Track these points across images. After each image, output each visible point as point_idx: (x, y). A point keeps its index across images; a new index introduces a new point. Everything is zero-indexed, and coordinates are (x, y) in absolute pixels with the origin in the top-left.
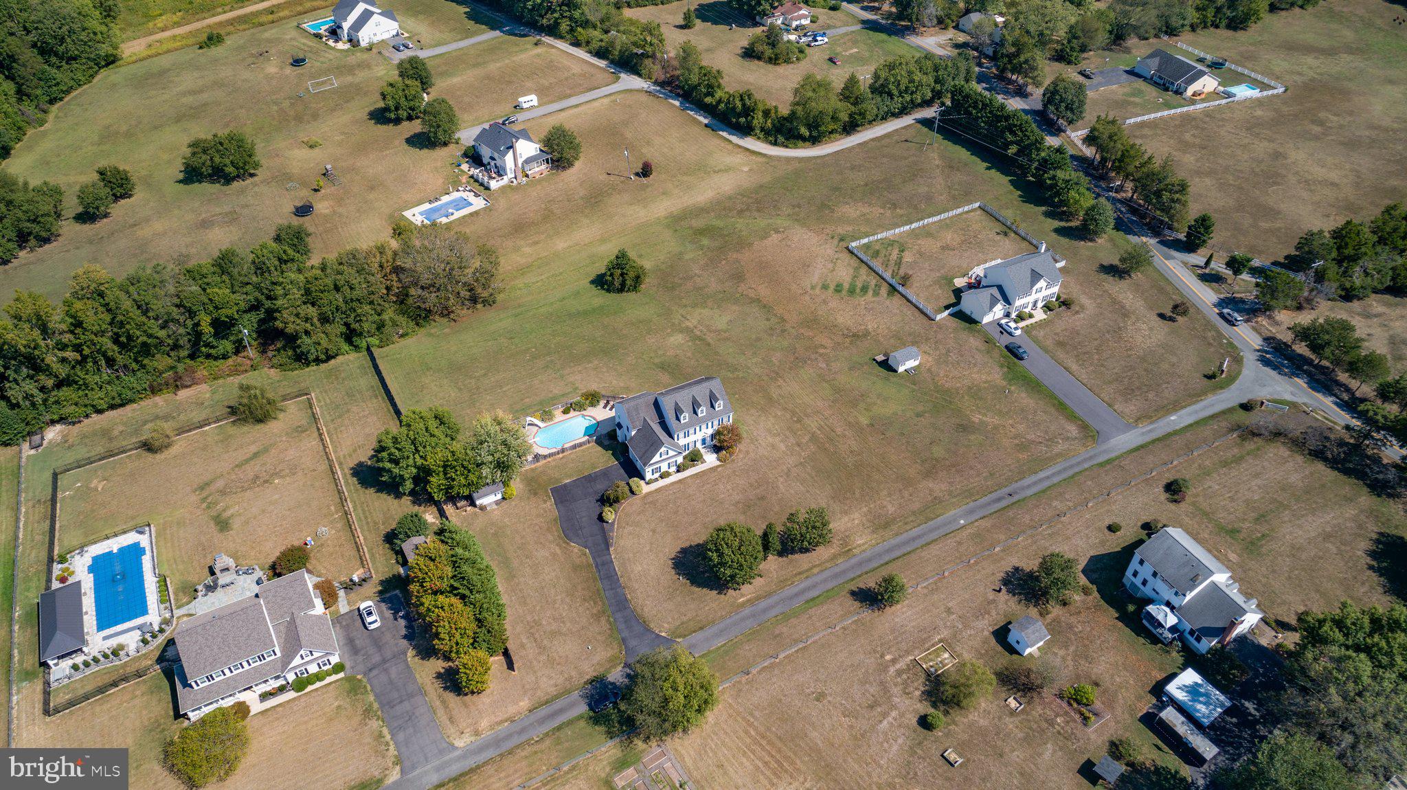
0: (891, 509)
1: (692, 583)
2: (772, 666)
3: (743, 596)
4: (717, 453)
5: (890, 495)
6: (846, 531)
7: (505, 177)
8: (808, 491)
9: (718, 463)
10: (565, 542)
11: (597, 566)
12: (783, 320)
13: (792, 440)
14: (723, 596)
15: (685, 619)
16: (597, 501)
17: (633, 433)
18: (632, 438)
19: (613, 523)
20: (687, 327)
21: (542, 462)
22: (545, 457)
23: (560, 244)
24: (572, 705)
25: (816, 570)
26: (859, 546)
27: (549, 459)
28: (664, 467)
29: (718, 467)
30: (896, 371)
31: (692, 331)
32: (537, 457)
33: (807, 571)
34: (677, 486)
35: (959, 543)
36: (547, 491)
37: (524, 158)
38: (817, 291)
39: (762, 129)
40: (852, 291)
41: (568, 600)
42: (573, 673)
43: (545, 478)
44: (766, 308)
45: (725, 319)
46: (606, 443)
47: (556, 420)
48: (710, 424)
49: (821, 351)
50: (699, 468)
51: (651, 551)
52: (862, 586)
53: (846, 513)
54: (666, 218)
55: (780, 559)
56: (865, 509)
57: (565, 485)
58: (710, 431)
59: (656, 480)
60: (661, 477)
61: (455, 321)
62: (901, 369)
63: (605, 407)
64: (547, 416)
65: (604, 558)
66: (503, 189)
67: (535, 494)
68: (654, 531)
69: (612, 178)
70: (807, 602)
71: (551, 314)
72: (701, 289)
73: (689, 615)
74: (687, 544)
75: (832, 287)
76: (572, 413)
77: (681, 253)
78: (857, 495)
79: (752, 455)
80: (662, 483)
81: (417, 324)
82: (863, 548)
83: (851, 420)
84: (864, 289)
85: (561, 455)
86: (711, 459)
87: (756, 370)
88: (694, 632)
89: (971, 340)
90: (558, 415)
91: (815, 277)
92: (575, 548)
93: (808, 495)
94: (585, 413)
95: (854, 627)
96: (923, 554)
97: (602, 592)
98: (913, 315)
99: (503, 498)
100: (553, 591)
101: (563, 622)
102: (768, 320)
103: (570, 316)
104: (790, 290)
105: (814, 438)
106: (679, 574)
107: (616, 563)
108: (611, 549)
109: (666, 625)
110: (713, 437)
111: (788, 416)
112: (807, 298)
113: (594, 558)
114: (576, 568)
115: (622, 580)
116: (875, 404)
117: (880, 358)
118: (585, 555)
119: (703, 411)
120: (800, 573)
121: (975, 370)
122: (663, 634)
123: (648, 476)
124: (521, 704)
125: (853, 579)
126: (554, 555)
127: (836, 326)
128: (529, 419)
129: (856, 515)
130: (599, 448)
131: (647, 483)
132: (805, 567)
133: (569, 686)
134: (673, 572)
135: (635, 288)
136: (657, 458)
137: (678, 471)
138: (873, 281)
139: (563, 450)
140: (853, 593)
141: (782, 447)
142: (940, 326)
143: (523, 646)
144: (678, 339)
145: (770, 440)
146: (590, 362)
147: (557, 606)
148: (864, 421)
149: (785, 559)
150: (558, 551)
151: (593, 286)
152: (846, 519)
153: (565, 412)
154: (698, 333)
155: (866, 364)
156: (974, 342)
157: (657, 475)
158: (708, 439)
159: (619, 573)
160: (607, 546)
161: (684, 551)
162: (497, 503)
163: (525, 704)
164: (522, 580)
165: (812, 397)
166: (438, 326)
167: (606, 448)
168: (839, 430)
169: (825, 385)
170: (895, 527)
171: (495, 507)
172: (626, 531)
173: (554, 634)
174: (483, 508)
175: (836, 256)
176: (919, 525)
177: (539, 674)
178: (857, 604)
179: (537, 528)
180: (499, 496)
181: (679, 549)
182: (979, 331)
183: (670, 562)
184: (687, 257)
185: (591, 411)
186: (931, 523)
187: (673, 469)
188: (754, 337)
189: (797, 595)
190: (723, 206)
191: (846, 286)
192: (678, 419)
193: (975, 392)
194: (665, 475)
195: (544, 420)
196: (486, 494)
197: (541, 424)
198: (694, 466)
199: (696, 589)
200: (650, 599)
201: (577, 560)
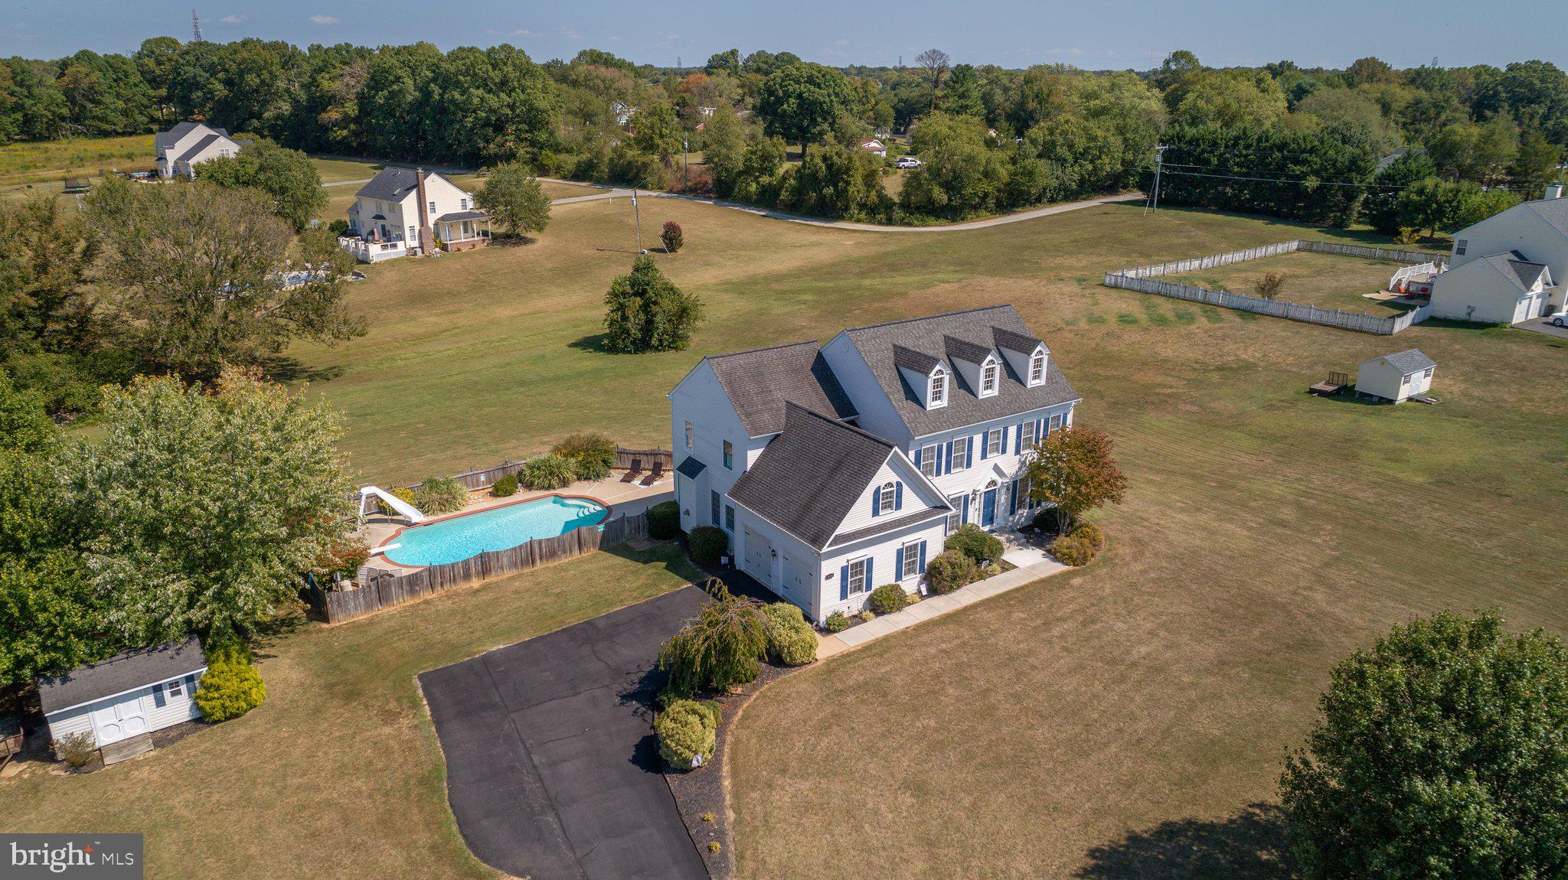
4: (1039, 545)
7: (400, 244)
9: (1061, 568)
13: (1250, 518)
16: (627, 697)
17: (753, 456)
18: (747, 478)
19: (715, 764)
21: (400, 605)
22: (413, 583)
27: (428, 595)
28: (882, 563)
30: (1393, 400)
32: (382, 587)
36: (406, 681)
37: (439, 214)
40: (1160, 321)
43: (404, 645)
46: (644, 545)
47: (464, 510)
48: (1013, 435)
49: (1165, 391)
50: (1001, 583)
57: (487, 661)
58: (1010, 464)
59: (858, 619)
60: (876, 607)
62: (1400, 397)
63: (627, 479)
64: (435, 496)
66: (393, 263)
68: (918, 788)
71: (476, 383)
75: (1112, 319)
80: (878, 628)
84: (1184, 318)
85: (476, 583)
86: (1029, 559)
89: (1514, 347)
91: (1067, 313)
94: (563, 492)
98: (1330, 334)
99: (201, 719)
103: (522, 383)
105: (1309, 511)
110: (1016, 488)
111: (1187, 481)
116: (1403, 450)
117: (1326, 388)
119: (992, 378)
123: (830, 601)
127: (1165, 361)
128: (366, 491)
130: (619, 559)
131: (827, 630)
135: (674, 342)
136: (859, 516)
137: (933, 592)
138: (1194, 309)
142: (1411, 339)
151: (579, 349)
153: (500, 490)
155: (1298, 398)
156: (1526, 349)
157: (858, 596)
158: (1003, 499)
160: (701, 868)
162: (162, 739)
165: (1215, 452)
167: (646, 558)
168: (1362, 495)
171: (145, 751)
172: (781, 795)
175: (1088, 294)
179: (331, 819)
180: (178, 709)
182: (1520, 335)
185: (579, 488)
187: (911, 584)
190: (824, 271)
191: (1141, 317)
192: (913, 396)
194: (882, 603)
195: (421, 507)
196: (110, 693)
197: (416, 516)
198: (981, 577)
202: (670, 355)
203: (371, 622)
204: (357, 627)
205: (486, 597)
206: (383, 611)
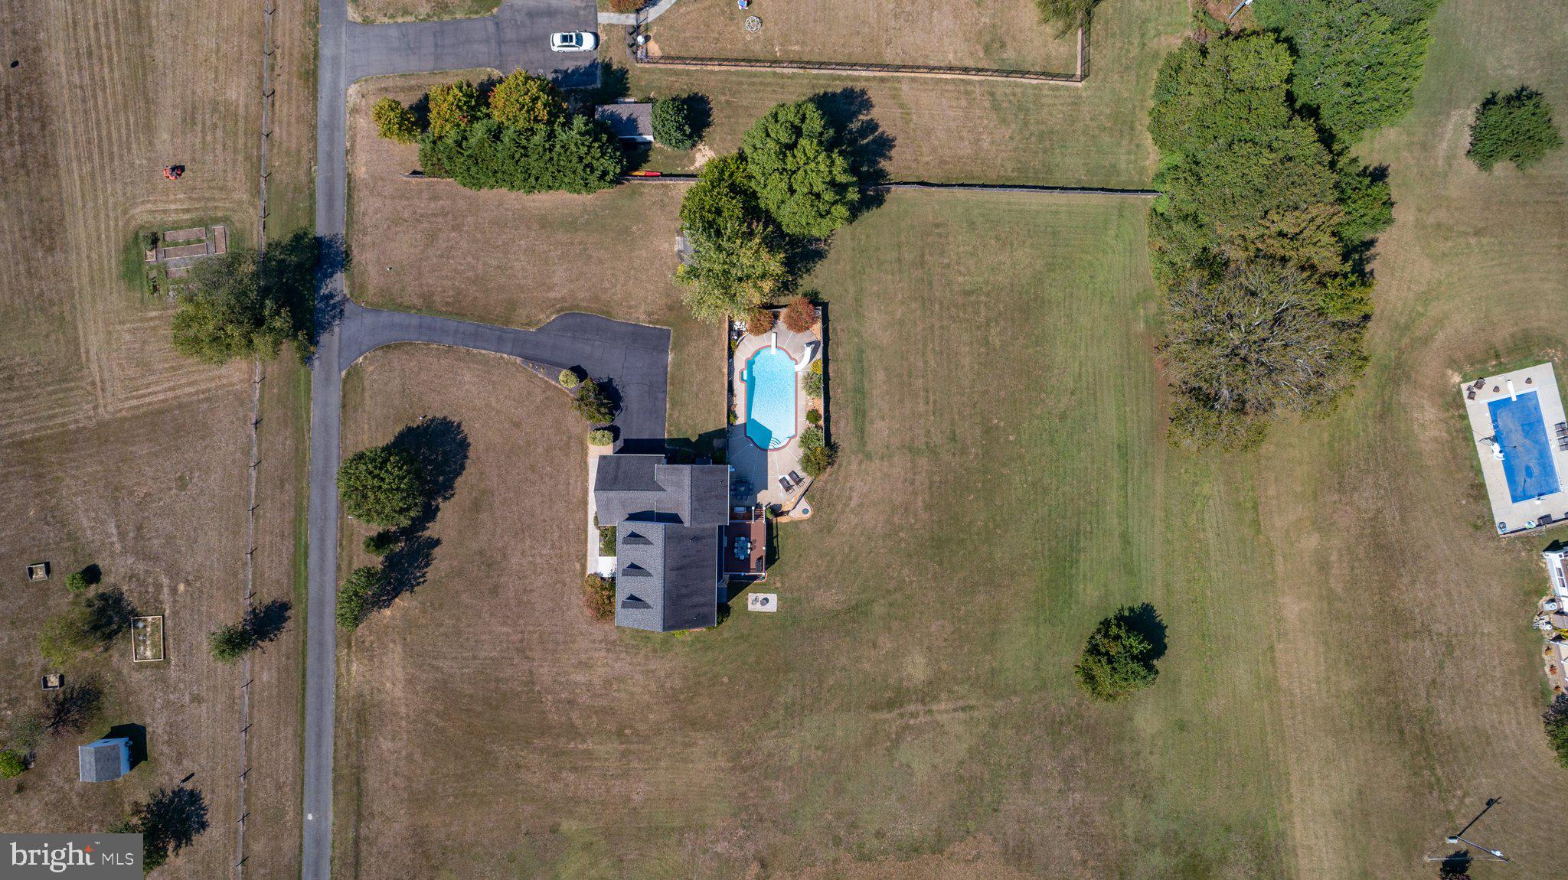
0: (386, 745)
1: (410, 430)
2: (247, 453)
5: (410, 760)
6: (382, 662)
8: (475, 658)
9: (589, 572)
10: (562, 309)
11: (501, 330)
12: (864, 858)
13: (584, 699)
15: (367, 395)
20: (936, 699)
21: (723, 338)
22: (733, 345)
23: (1294, 608)
24: (330, 220)
26: (349, 663)
29: (584, 567)
31: (921, 701)
32: (737, 333)
34: (578, 493)
35: (279, 787)
41: (470, 274)
42: (369, 238)
43: (692, 331)
44: (912, 851)
45: (921, 771)
47: (801, 394)
51: (488, 405)
52: (289, 625)
53: (411, 682)
56: (403, 710)
57: (664, 352)
61: (1159, 349)
63: (793, 474)
64: (816, 383)
65: (509, 344)
69: (1473, 802)
70: (307, 547)
71: (1094, 504)
72: (1026, 776)
73: (368, 401)
74: (471, 453)
76: (805, 423)
78: (432, 718)
82: (343, 665)
87: (769, 743)
88: (344, 396)
90: (808, 403)
92: (546, 317)
94: (798, 440)
95: (241, 576)
96: (290, 730)
100: (494, 263)
101: (442, 256)
102: (880, 835)
103: (1073, 533)
105: (572, 732)
106: (432, 421)
107: (493, 354)
108: (519, 360)
109: (371, 368)
113: (517, 332)
114: (512, 305)
115: (464, 349)
118: (528, 324)
122: (361, 359)
124: (363, 169)
125: (304, 619)
126: (550, 288)
129: (399, 692)
130: (710, 428)
133: (356, 227)
134: (439, 415)
140: (285, 607)
141: (580, 678)
143: (435, 198)
144: (916, 671)
145: (601, 671)
146: (928, 507)
147: (469, 259)
150: (552, 295)
151: (1139, 606)
152: (400, 675)
153: (810, 414)
154: (912, 708)
159: (475, 350)
160: (527, 358)
161: (464, 445)
163: (361, 172)
164: (533, 234)
166: (1156, 318)
170: (352, 727)
172: (538, 391)
173: (432, 238)
176: (335, 758)
177: (387, 202)
178: (268, 600)
179: (607, 285)
181: (470, 440)
183: (456, 419)
184: (1132, 803)
185: (796, 450)
186: (330, 776)
188: (851, 787)
189: (322, 540)
199: (398, 429)
200: (416, 369)
201: (522, 313)
206: (722, 334)
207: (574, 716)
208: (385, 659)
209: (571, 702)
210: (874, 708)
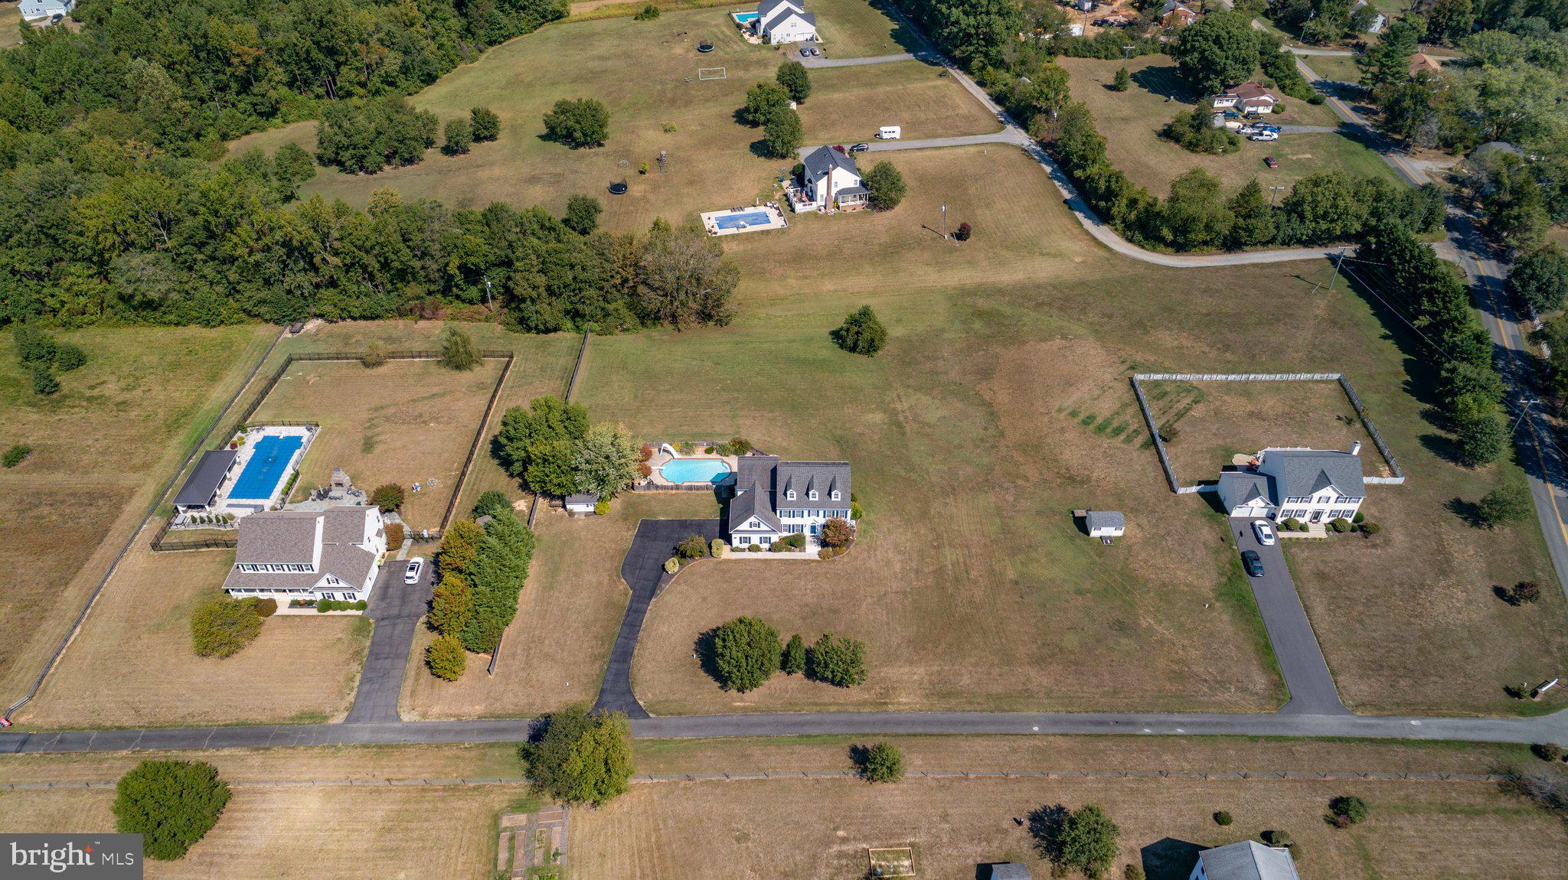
0: (966, 680)
1: (703, 666)
2: (719, 783)
3: (742, 700)
4: (823, 546)
5: (976, 665)
7: (814, 203)
8: (888, 624)
9: (817, 557)
10: (618, 576)
11: (629, 610)
12: (1002, 435)
13: (914, 565)
14: (723, 692)
15: (671, 697)
16: (671, 549)
17: (740, 493)
19: (673, 576)
20: (895, 409)
21: (653, 492)
22: (657, 487)
23: (828, 285)
24: (515, 730)
25: (833, 709)
26: (899, 703)
27: (660, 491)
28: (755, 539)
29: (813, 561)
30: (1088, 534)
31: (896, 415)
32: (650, 485)
33: (825, 704)
35: (1014, 751)
36: (636, 522)
37: (839, 188)
38: (1062, 416)
39: (1124, 221)
40: (1101, 429)
41: (581, 631)
42: (538, 702)
43: (644, 508)
44: (993, 415)
45: (939, 414)
46: (721, 495)
47: (693, 456)
48: (821, 513)
49: (1020, 482)
50: (796, 555)
51: (687, 617)
52: (869, 746)
53: (911, 663)
54: (955, 289)
55: (806, 681)
56: (935, 668)
57: (657, 522)
58: (821, 521)
59: (743, 550)
60: (750, 549)
61: (679, 330)
62: (1095, 533)
64: (687, 449)
65: (641, 605)
66: (807, 215)
67: (626, 519)
68: (704, 599)
69: (924, 232)
70: (801, 736)
71: (771, 352)
72: (937, 373)
73: (677, 696)
75: (1082, 416)
76: (714, 455)
77: (943, 330)
78: (940, 650)
79: (859, 563)
80: (747, 555)
81: (643, 323)
82: (902, 707)
83: (997, 568)
84: (1118, 431)
85: (674, 492)
86: (812, 550)
87: (934, 479)
88: (672, 714)
89: (1205, 531)
90: (699, 453)
91: (1070, 401)
92: (623, 585)
93: (885, 627)
94: (725, 459)
95: (829, 784)
96: (962, 744)
97: (616, 636)
98: (1155, 478)
99: (595, 512)
100: (574, 616)
101: (563, 650)
102: (986, 429)
103: (788, 360)
104: (1032, 404)
105: (940, 571)
106: (697, 651)
107: (648, 615)
108: (653, 600)
109: (650, 695)
110: (823, 528)
111: (930, 537)
112: (1046, 419)
113: (632, 601)
114: (609, 604)
115: (641, 633)
116: (1037, 561)
117: (1079, 513)
118: (627, 595)
119: (815, 496)
120: (816, 704)
121: (1186, 566)
122: (641, 703)
123: (736, 542)
124: (477, 707)
125: (864, 735)
126: (600, 583)
127: (1056, 461)
128: (668, 446)
129: (921, 670)
130: (714, 498)
131: (732, 550)
132: (826, 700)
133: (526, 711)
134: (693, 646)
135: (867, 353)
136: (745, 527)
137: (770, 550)
138: (1135, 423)
139: (677, 487)
140: (854, 750)
141: (898, 567)
142: (1179, 501)
143: (514, 655)
144: (878, 417)
145: (890, 555)
146: (772, 411)
147: (568, 632)
148: (1011, 574)
149: (811, 682)
150: (606, 581)
151: (830, 337)
152: (906, 669)
153: (708, 451)
154: (901, 419)
155: (1060, 513)
156: (1207, 534)
157: (746, 546)
158: (818, 529)
159: (643, 626)
160: (652, 594)
161: (717, 629)
162: (587, 514)
163: (479, 709)
164: (557, 594)
165: (973, 528)
166: (661, 333)
167: (718, 500)
168: (973, 574)
169: (998, 520)
170: (953, 702)
171: (583, 517)
172: (679, 588)
173: (548, 657)
174: (571, 514)
175: (1110, 385)
176: (981, 711)
177: (510, 687)
178: (850, 762)
179: (604, 551)
180: (591, 509)
181: (713, 627)
182: (1221, 524)
183: (697, 636)
184: (946, 336)
186: (997, 714)
187: (767, 546)
188: (957, 442)
189: (795, 724)
190: (1025, 295)
191: (1099, 420)
192: (785, 494)
193: (1167, 593)
194: (754, 549)
195: (681, 451)
196: (577, 502)
197: (676, 455)
198: (790, 551)
199: (702, 673)
200: (654, 663)
201: (616, 597)
202: (862, 359)
203: (643, 495)
204: (640, 496)
205: (674, 498)
206: (648, 492)
207: (926, 570)
208: (895, 679)
209: (917, 572)
210: (904, 434)
